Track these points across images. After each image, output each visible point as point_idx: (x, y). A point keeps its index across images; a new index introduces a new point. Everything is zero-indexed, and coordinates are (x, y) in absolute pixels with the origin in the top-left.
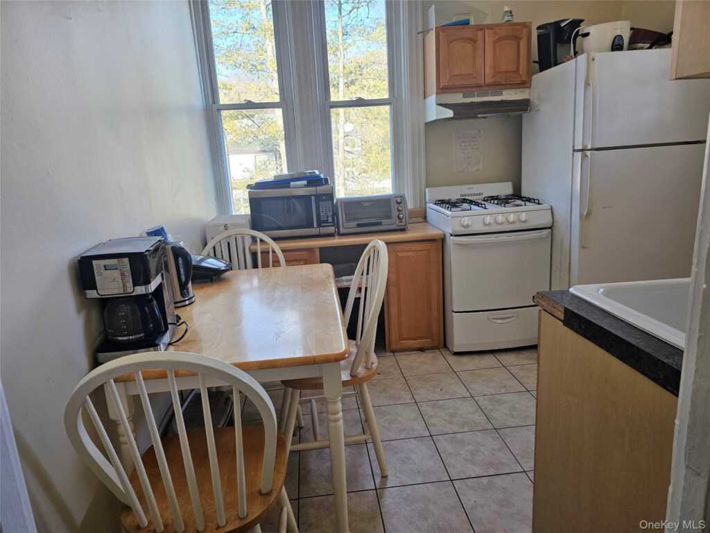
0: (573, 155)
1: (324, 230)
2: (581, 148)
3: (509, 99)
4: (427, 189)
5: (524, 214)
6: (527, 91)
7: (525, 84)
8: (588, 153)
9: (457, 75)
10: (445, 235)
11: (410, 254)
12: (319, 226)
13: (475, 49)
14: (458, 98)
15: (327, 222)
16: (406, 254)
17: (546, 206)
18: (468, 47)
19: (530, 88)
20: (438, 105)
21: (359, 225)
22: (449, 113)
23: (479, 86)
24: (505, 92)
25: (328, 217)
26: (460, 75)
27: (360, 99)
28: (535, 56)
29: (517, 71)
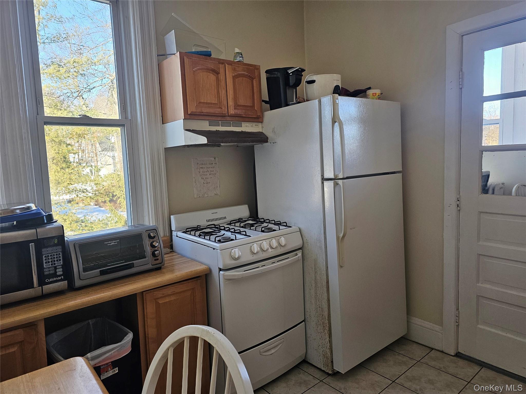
0: (323, 183)
1: (48, 288)
2: (332, 176)
3: (247, 131)
4: (172, 217)
5: (283, 239)
6: (260, 125)
7: (259, 119)
8: (340, 182)
9: (204, 103)
10: (210, 270)
11: (173, 298)
12: (42, 283)
13: (218, 80)
14: (205, 126)
15: (55, 275)
16: (167, 300)
17: (294, 228)
18: (212, 77)
19: (262, 122)
20: (186, 130)
21: (103, 273)
22: (203, 140)
23: (223, 116)
24: (244, 124)
25: (56, 268)
26: (206, 103)
27: (85, 117)
28: (265, 96)
29: (253, 106)
